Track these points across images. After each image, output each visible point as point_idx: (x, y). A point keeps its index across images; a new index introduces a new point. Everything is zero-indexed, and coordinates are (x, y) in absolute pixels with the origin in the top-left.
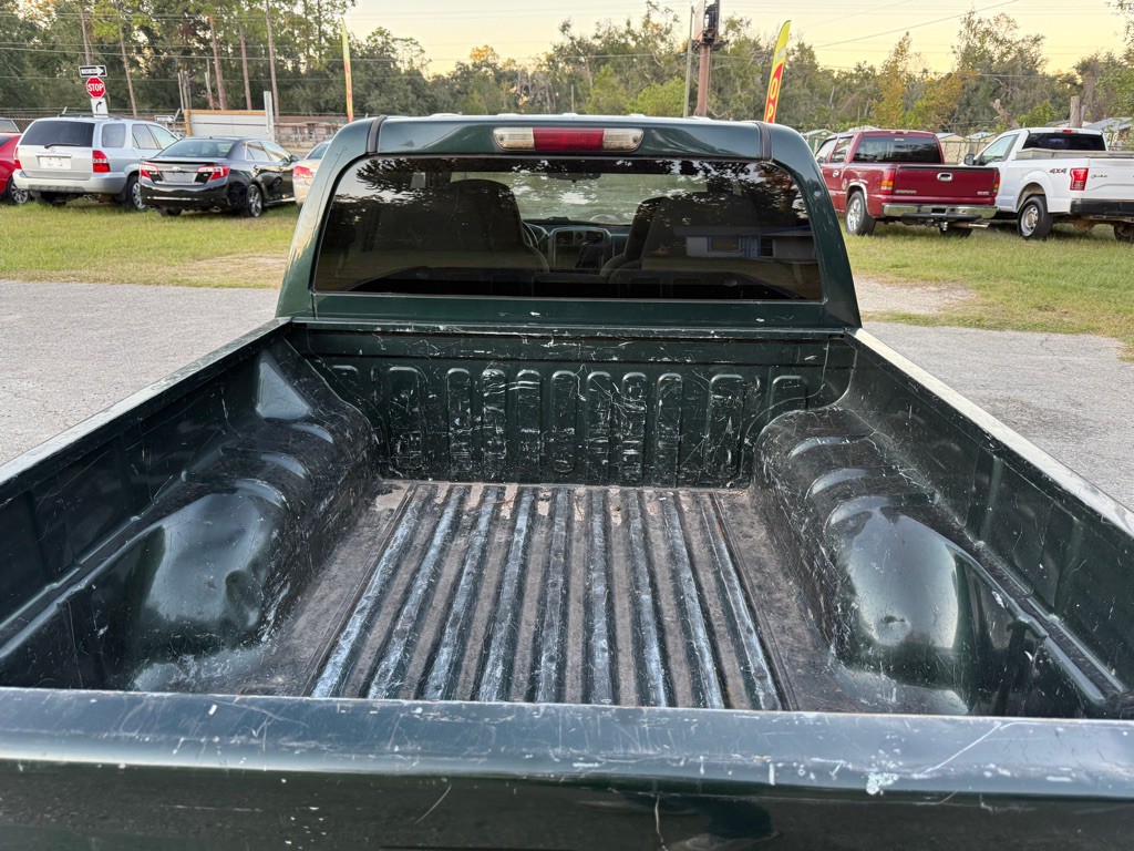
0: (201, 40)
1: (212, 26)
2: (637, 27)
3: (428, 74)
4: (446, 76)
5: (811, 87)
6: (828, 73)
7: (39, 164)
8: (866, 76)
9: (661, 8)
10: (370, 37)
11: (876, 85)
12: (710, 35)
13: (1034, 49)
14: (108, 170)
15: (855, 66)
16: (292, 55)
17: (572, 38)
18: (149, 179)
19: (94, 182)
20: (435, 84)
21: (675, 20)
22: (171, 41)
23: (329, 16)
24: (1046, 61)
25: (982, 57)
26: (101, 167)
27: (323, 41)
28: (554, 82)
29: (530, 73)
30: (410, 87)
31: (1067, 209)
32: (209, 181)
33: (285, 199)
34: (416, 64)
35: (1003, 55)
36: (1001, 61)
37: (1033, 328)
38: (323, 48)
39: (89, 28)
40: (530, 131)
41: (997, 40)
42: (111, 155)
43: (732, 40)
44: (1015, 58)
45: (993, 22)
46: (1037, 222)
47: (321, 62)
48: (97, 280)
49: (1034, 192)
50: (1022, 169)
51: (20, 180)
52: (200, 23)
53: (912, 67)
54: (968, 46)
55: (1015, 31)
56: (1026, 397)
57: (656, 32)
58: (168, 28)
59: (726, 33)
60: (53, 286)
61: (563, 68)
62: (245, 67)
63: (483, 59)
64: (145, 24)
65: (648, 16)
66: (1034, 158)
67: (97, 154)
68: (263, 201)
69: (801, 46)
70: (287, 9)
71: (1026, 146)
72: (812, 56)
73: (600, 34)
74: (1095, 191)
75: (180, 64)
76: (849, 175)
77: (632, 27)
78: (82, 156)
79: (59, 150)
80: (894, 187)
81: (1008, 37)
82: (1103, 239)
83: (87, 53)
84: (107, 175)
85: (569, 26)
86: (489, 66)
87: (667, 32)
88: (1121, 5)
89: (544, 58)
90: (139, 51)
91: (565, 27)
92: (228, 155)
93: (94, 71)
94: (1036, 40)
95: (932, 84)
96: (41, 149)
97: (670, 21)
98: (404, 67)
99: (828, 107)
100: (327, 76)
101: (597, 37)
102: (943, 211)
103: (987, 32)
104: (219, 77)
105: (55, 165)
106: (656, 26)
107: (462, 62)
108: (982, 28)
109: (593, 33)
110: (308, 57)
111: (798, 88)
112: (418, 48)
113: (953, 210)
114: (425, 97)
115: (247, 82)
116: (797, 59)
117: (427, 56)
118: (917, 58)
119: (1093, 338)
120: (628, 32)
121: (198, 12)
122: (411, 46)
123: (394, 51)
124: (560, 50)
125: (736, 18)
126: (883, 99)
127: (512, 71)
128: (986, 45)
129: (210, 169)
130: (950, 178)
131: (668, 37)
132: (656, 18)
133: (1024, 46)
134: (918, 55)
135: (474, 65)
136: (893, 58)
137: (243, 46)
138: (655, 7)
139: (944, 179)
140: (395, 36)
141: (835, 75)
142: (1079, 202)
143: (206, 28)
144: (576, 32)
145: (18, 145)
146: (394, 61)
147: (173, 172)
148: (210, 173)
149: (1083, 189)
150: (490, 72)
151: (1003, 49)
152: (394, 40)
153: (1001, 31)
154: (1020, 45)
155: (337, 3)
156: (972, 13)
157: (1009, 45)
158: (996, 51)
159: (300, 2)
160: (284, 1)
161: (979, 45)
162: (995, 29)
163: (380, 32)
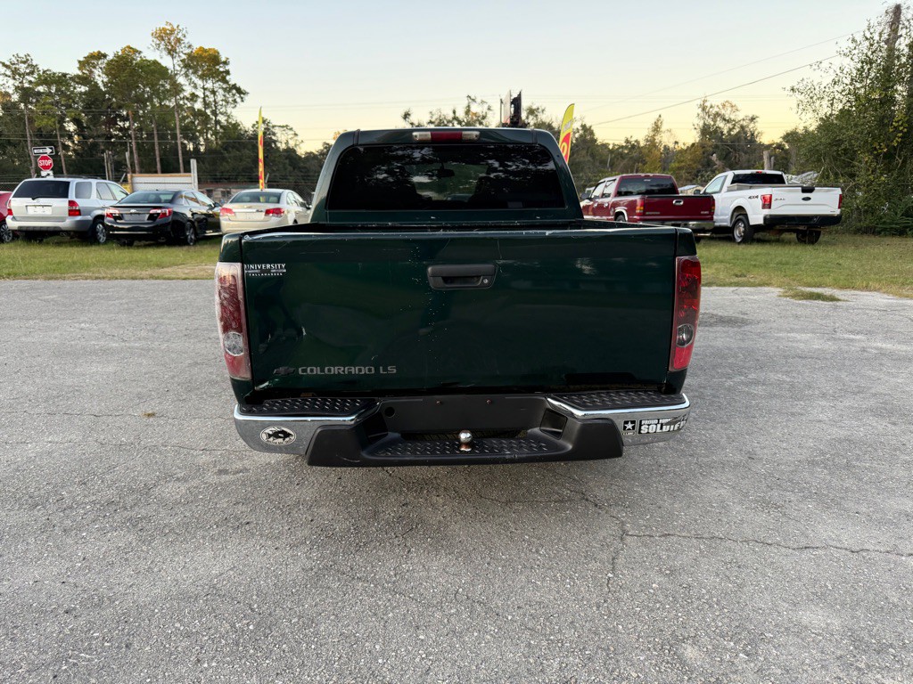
0: (121, 129)
1: (130, 118)
2: (461, 114)
3: (302, 151)
4: (315, 153)
5: (593, 156)
6: (605, 146)
7: (26, 211)
8: (633, 147)
9: (478, 100)
11: (640, 152)
12: (515, 120)
13: (752, 125)
14: (80, 214)
15: (624, 139)
16: (194, 139)
17: (412, 124)
18: (112, 219)
19: (68, 223)
20: (307, 158)
21: (489, 109)
22: (97, 130)
23: (223, 110)
24: (761, 133)
25: (716, 131)
26: (74, 212)
27: (218, 127)
30: (287, 161)
31: (761, 222)
32: (158, 220)
33: (209, 233)
34: (292, 144)
35: (730, 130)
36: (730, 134)
37: (730, 285)
38: (218, 133)
39: (31, 121)
40: (429, 133)
41: (725, 120)
42: (82, 203)
43: (532, 123)
44: (739, 132)
45: (721, 107)
46: (744, 232)
47: (217, 143)
48: (96, 278)
49: (740, 212)
50: (732, 197)
51: (11, 224)
52: (119, 116)
53: (665, 140)
54: (705, 124)
55: (737, 113)
56: (715, 312)
57: (474, 118)
58: (95, 120)
59: (527, 118)
60: (67, 282)
62: (157, 148)
64: (77, 117)
65: (469, 106)
66: (738, 189)
67: (72, 203)
68: (196, 234)
69: (584, 127)
70: (189, 105)
71: (733, 182)
72: (592, 133)
73: (433, 120)
74: (778, 209)
75: (102, 147)
76: (615, 205)
77: (457, 115)
78: (60, 204)
79: (43, 201)
80: (645, 211)
81: (733, 117)
82: (789, 242)
83: (29, 139)
84: (79, 218)
85: (409, 115)
87: (484, 118)
88: (793, 90)
90: (70, 137)
91: (406, 116)
92: (171, 201)
93: (44, 151)
94: (753, 119)
95: (682, 151)
96: (29, 200)
97: (485, 109)
98: (282, 146)
99: (606, 170)
100: (222, 153)
101: (431, 122)
102: (679, 225)
103: (717, 114)
104: (136, 156)
105: (39, 211)
106: (475, 114)
107: (327, 142)
108: (714, 111)
109: (428, 119)
110: (207, 140)
111: (583, 157)
112: (293, 132)
113: (685, 225)
114: (299, 168)
115: (158, 159)
116: (581, 136)
117: (299, 138)
118: (669, 134)
119: (766, 289)
120: (455, 118)
121: (120, 107)
122: (287, 131)
123: (274, 134)
125: (534, 107)
126: (646, 163)
128: (718, 123)
129: (159, 211)
130: (682, 203)
131: (484, 122)
132: (475, 108)
133: (745, 123)
134: (670, 131)
136: (652, 134)
137: (155, 132)
138: (474, 100)
139: (678, 204)
140: (274, 124)
141: (611, 147)
142: (768, 217)
143: (125, 119)
144: (414, 119)
145: (11, 198)
146: (275, 142)
147: (131, 214)
148: (159, 214)
149: (770, 208)
151: (730, 125)
152: (273, 127)
153: (728, 113)
154: (741, 123)
155: (230, 100)
156: (705, 101)
157: (734, 122)
158: (725, 128)
159: (200, 100)
160: (187, 99)
161: (712, 123)
162: (723, 112)
163: (262, 121)
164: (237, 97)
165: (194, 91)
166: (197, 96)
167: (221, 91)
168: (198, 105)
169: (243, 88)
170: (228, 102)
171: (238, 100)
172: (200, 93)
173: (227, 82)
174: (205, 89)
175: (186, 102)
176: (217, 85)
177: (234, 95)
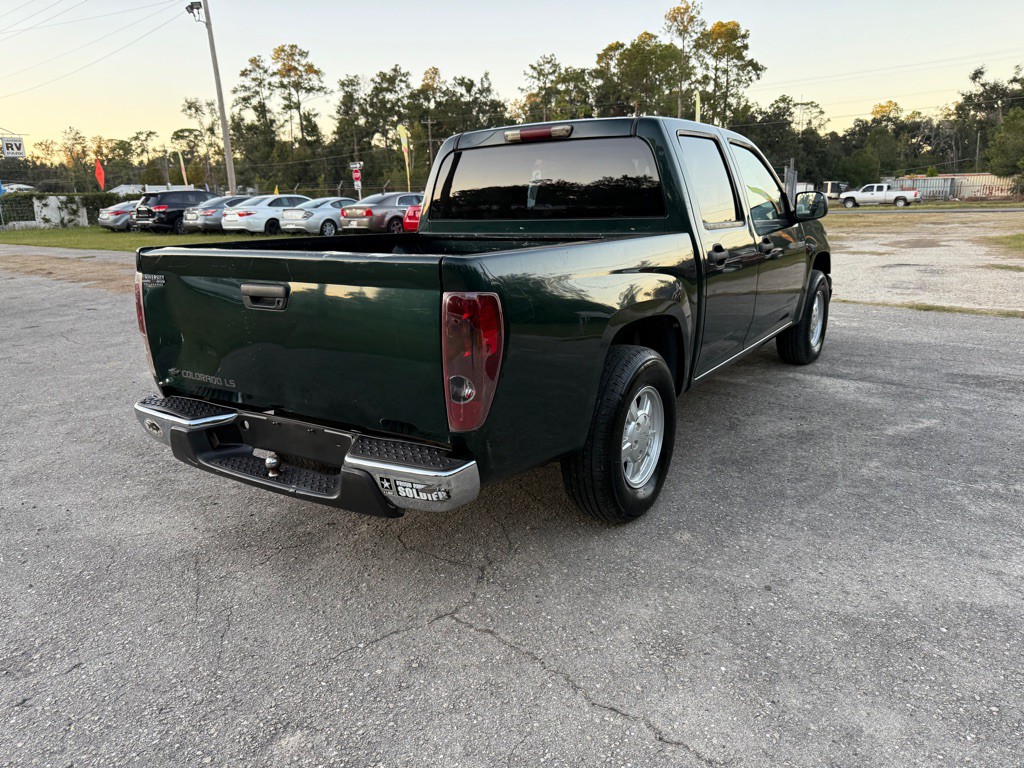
3: (824, 132)
4: (841, 134)
10: (772, 105)
17: (984, 85)
20: (828, 140)
23: (734, 91)
28: (962, 130)
29: (935, 123)
30: (803, 145)
34: (815, 124)
61: (974, 116)
63: (885, 114)
73: (1018, 77)
85: (981, 73)
86: (889, 120)
89: (952, 108)
91: (976, 75)
93: (356, 165)
98: (800, 128)
101: (1015, 80)
107: (861, 118)
109: (1011, 77)
112: (818, 110)
117: (826, 116)
122: (811, 109)
123: (792, 115)
124: (970, 98)
127: (915, 123)
135: (874, 120)
140: (797, 102)
144: (989, 78)
146: (789, 123)
150: (891, 126)
152: (795, 105)
155: (744, 78)
159: (712, 83)
160: (699, 82)
163: (783, 99)
164: (753, 75)
165: (706, 72)
166: (710, 79)
167: (735, 70)
168: (710, 88)
169: (761, 63)
170: (740, 82)
171: (754, 78)
172: (711, 74)
173: (743, 59)
174: (717, 69)
175: (698, 85)
176: (731, 63)
177: (749, 72)
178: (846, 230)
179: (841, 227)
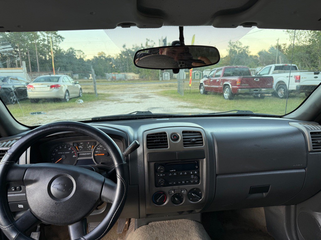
1: (18, 47)
3: (86, 59)
4: (91, 60)
9: (150, 40)
10: (68, 50)
13: (247, 49)
16: (44, 55)
17: (126, 49)
20: (87, 62)
21: (154, 44)
24: (250, 52)
25: (234, 51)
28: (122, 61)
29: (115, 59)
31: (295, 88)
34: (82, 56)
35: (239, 51)
36: (239, 53)
41: (237, 47)
44: (243, 52)
45: (236, 43)
46: (284, 93)
49: (281, 84)
54: (231, 49)
55: (242, 45)
61: (124, 57)
62: (29, 58)
63: (101, 55)
65: (147, 43)
66: (278, 73)
70: (42, 43)
74: (304, 82)
76: (223, 81)
77: (143, 45)
80: (241, 84)
81: (240, 46)
86: (103, 57)
89: (119, 55)
91: (124, 46)
94: (247, 47)
98: (78, 58)
101: (133, 49)
102: (257, 91)
103: (235, 46)
106: (149, 46)
107: (95, 56)
108: (233, 44)
110: (49, 55)
113: (260, 90)
115: (30, 62)
117: (85, 55)
122: (81, 52)
123: (75, 53)
124: (123, 52)
127: (110, 58)
130: (258, 80)
133: (244, 49)
135: (99, 57)
137: (29, 52)
142: (298, 86)
144: (127, 47)
146: (75, 56)
149: (299, 82)
150: (104, 59)
151: (239, 49)
152: (75, 50)
153: (238, 45)
154: (243, 49)
155: (58, 40)
156: (230, 41)
157: (241, 48)
158: (237, 50)
159: (47, 41)
160: (42, 40)
161: (233, 49)
162: (237, 45)
163: (71, 48)
164: (60, 40)
165: (44, 37)
166: (46, 40)
167: (54, 38)
168: (46, 43)
169: (62, 36)
170: (57, 41)
171: (61, 41)
172: (46, 38)
173: (56, 34)
174: (48, 37)
175: (41, 41)
176: (52, 35)
177: (59, 39)
178: (107, 90)
179: (105, 89)
